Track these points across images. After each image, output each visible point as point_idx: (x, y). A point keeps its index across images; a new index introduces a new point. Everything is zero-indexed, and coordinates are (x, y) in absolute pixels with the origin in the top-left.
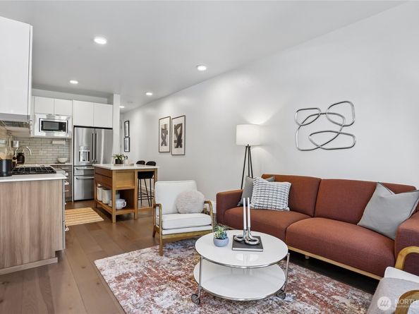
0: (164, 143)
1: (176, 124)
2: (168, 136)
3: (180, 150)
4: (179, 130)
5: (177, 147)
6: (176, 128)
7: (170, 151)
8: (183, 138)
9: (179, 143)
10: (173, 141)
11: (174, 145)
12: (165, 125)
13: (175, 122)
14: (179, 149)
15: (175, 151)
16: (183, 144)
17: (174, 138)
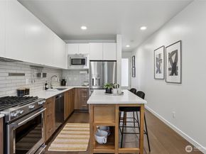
0: (159, 71)
1: (170, 52)
2: (162, 64)
3: (176, 78)
4: (173, 58)
5: (172, 74)
6: (171, 55)
7: (165, 78)
8: (179, 65)
9: (174, 71)
10: (167, 69)
11: (168, 72)
12: (160, 55)
13: (169, 50)
14: (174, 76)
15: (170, 78)
16: (179, 71)
17: (169, 65)
